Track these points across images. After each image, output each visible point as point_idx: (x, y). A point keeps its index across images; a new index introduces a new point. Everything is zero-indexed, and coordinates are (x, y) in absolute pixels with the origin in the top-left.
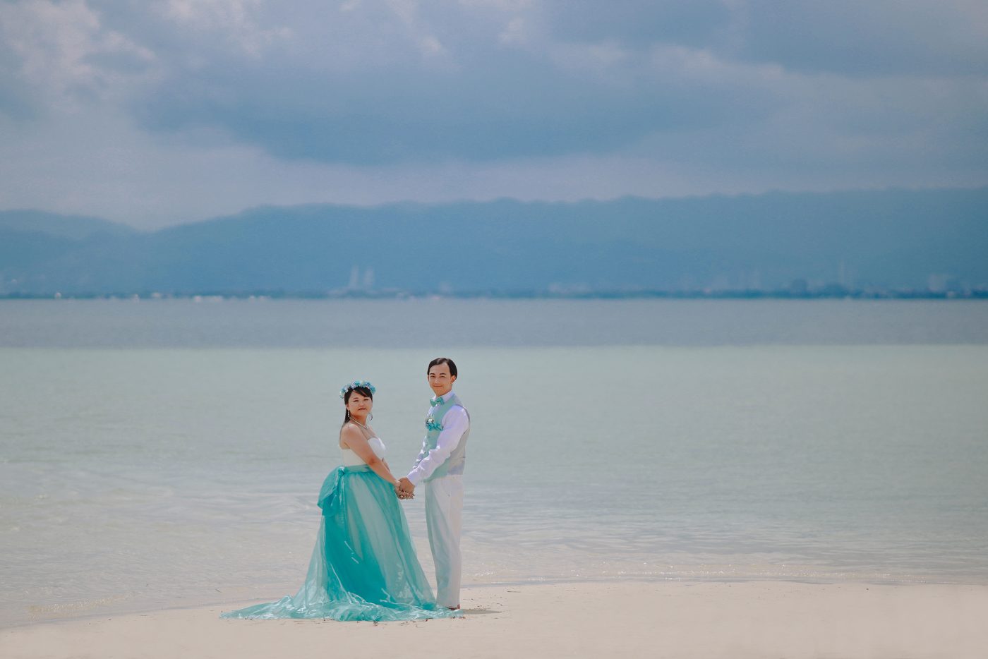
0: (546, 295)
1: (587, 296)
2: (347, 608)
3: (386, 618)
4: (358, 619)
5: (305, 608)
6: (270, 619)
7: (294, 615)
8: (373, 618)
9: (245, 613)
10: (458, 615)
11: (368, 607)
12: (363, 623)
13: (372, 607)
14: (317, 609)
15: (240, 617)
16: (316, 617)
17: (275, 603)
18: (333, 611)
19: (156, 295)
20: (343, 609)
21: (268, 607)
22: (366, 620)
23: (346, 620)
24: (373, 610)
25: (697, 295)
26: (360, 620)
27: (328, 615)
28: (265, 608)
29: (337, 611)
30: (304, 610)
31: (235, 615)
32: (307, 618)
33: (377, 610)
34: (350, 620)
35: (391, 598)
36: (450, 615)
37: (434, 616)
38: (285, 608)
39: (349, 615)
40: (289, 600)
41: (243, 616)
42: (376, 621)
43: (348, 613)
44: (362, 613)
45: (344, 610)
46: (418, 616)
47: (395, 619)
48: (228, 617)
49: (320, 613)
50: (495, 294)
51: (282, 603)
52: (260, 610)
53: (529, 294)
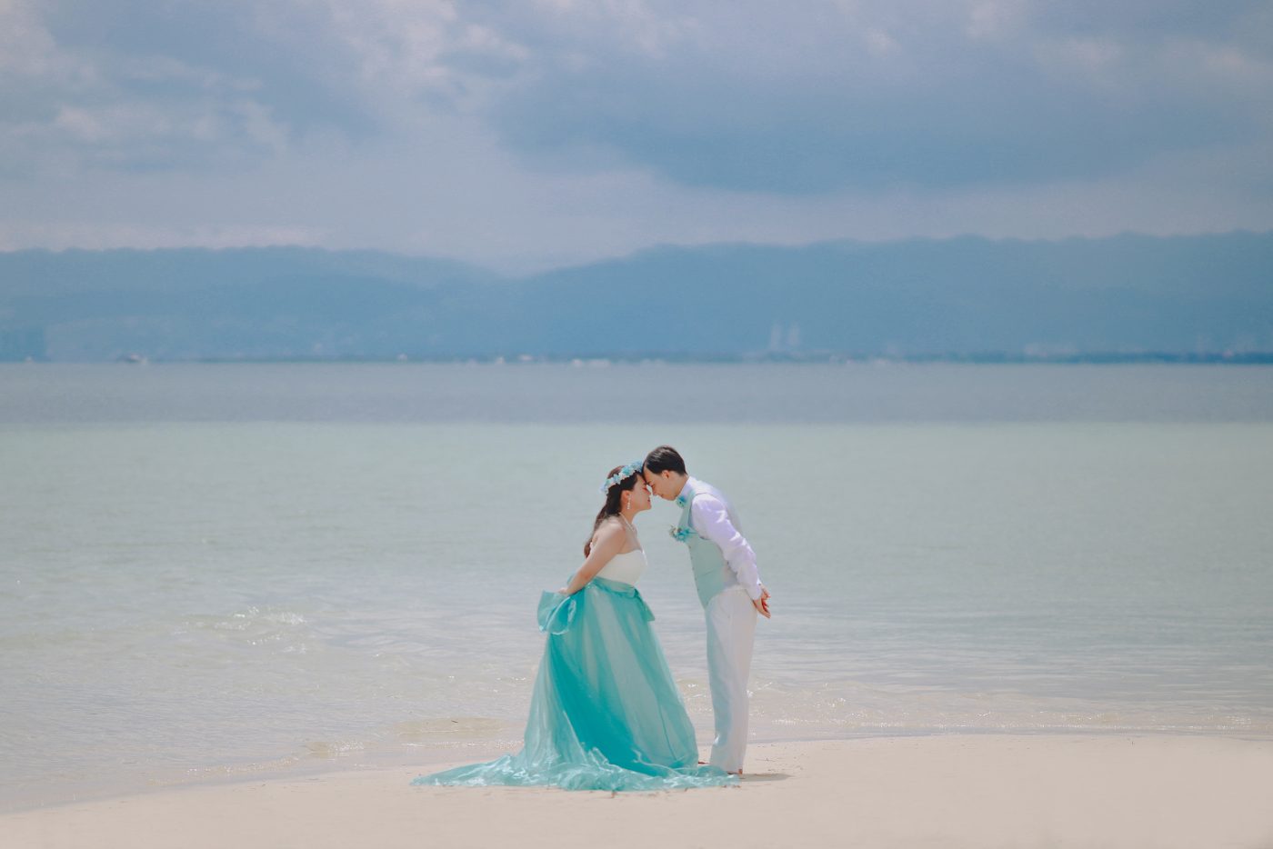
0: (1021, 359)
1: (1075, 360)
2: (579, 771)
3: (631, 787)
4: (594, 788)
5: (524, 771)
6: (477, 786)
7: (509, 780)
8: (614, 786)
9: (444, 777)
10: (732, 783)
11: (607, 770)
12: (599, 793)
13: (612, 771)
14: (540, 773)
15: (437, 784)
16: (538, 783)
17: (489, 764)
18: (560, 776)
19: (526, 358)
20: (574, 773)
21: (478, 769)
22: (604, 790)
23: (576, 789)
24: (612, 776)
25: (1213, 359)
26: (595, 789)
27: (554, 781)
28: (474, 771)
29: (565, 776)
30: (524, 774)
31: (431, 780)
32: (527, 785)
33: (619, 775)
34: (582, 789)
35: (643, 758)
36: (721, 783)
37: (699, 784)
38: (500, 771)
39: (581, 782)
40: (509, 761)
41: (440, 782)
42: (614, 792)
43: (580, 778)
44: (598, 780)
45: (573, 775)
46: (676, 784)
47: (642, 787)
48: (422, 783)
49: (544, 779)
50: (955, 358)
51: (500, 763)
52: (465, 774)
53: (997, 358)
